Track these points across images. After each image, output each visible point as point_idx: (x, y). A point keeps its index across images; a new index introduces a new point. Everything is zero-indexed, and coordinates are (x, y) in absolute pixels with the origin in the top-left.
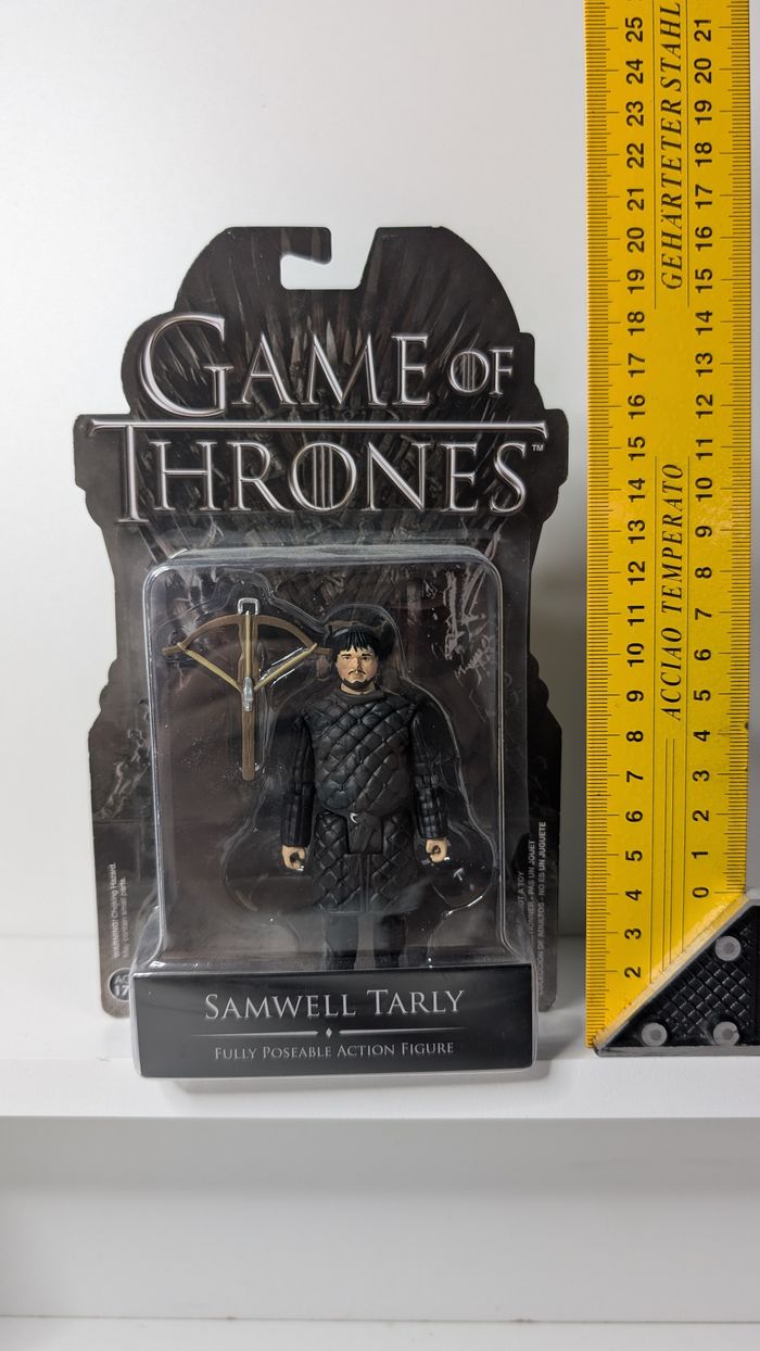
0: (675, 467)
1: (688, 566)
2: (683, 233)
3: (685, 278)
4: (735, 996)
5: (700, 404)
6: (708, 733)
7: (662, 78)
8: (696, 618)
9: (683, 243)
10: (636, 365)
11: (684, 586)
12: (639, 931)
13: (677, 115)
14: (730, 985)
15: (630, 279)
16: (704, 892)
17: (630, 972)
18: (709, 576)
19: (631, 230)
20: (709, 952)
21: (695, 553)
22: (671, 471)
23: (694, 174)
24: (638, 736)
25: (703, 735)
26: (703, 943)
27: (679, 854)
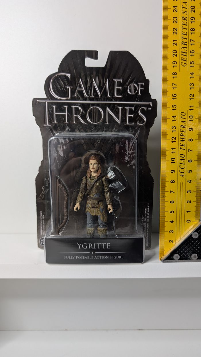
0: (184, 113)
1: (187, 138)
2: (187, 52)
3: (187, 64)
4: (197, 247)
5: (190, 97)
6: (191, 181)
7: (182, 11)
8: (189, 152)
9: (187, 55)
10: (174, 86)
11: (186, 143)
12: (173, 231)
13: (186, 21)
14: (196, 244)
15: (173, 64)
16: (190, 221)
17: (170, 241)
18: (192, 141)
19: (173, 51)
20: (190, 237)
21: (189, 135)
23: (190, 37)
24: (173, 182)
25: (190, 181)
26: (189, 234)
27: (183, 211)
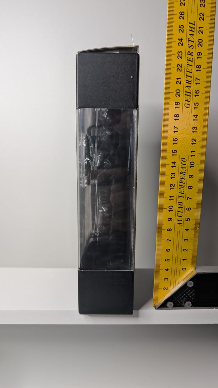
1: (186, 186)
2: (191, 92)
3: (191, 105)
4: (191, 295)
5: (193, 141)
6: (189, 229)
7: (188, 45)
8: (188, 199)
9: (191, 95)
11: (185, 191)
12: (168, 279)
13: (192, 56)
14: (190, 292)
15: (176, 104)
16: (185, 269)
17: (165, 289)
18: (192, 188)
19: (177, 90)
21: (188, 182)
22: (183, 160)
23: (196, 75)
24: (170, 230)
26: (184, 282)
27: (179, 259)
